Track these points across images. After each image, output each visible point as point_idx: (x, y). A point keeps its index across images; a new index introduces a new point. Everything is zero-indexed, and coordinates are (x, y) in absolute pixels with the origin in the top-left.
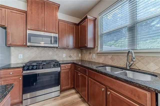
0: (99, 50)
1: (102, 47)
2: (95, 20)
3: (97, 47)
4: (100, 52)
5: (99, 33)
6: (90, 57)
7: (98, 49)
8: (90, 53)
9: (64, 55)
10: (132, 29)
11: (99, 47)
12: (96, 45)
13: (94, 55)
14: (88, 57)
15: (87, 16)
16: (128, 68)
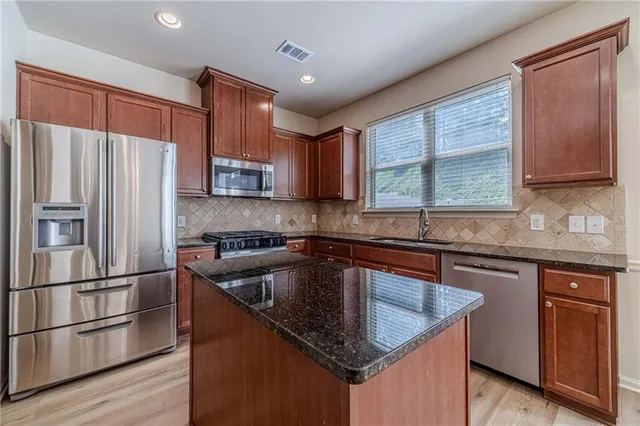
0: (368, 205)
1: (372, 199)
2: (358, 135)
3: (364, 198)
4: (370, 210)
5: (368, 166)
6: (345, 222)
7: (364, 203)
8: (345, 213)
9: (278, 219)
10: (428, 169)
11: (368, 199)
12: (361, 195)
13: (356, 217)
14: (338, 223)
15: (342, 127)
16: (421, 239)
